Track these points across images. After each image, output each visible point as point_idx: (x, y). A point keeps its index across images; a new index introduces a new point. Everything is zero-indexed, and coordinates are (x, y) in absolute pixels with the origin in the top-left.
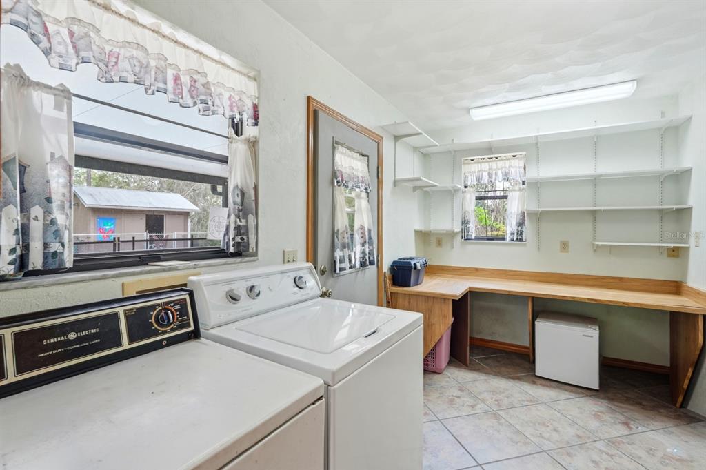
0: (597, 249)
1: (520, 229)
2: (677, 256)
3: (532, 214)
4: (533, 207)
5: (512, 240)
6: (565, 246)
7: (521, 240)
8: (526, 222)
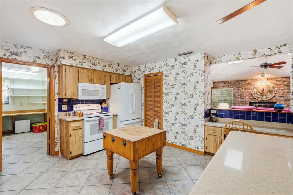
0: (29, 104)
1: (8, 100)
2: (45, 104)
3: (11, 97)
4: (12, 95)
5: (5, 103)
6: (21, 104)
7: (8, 103)
8: (10, 99)
